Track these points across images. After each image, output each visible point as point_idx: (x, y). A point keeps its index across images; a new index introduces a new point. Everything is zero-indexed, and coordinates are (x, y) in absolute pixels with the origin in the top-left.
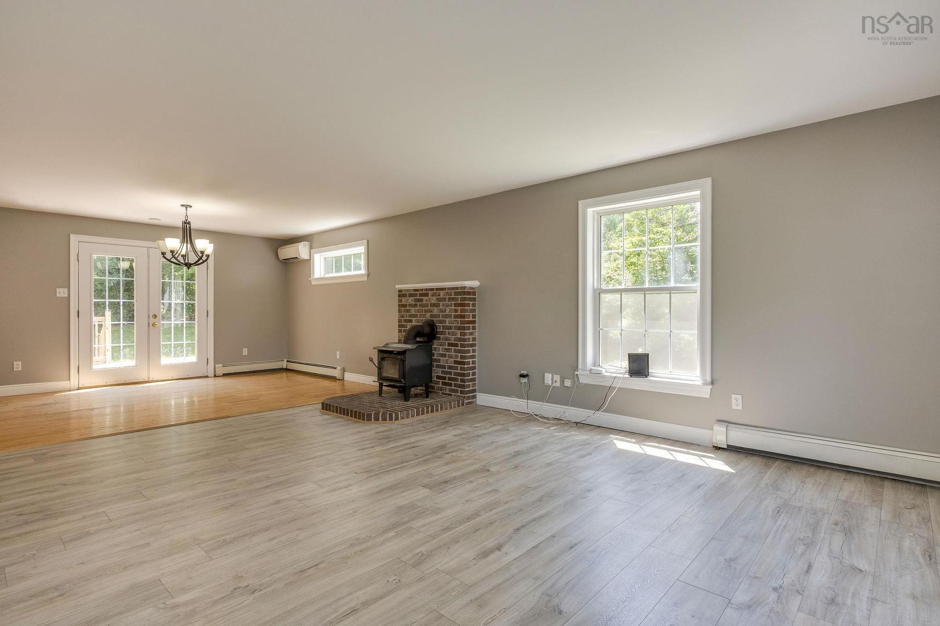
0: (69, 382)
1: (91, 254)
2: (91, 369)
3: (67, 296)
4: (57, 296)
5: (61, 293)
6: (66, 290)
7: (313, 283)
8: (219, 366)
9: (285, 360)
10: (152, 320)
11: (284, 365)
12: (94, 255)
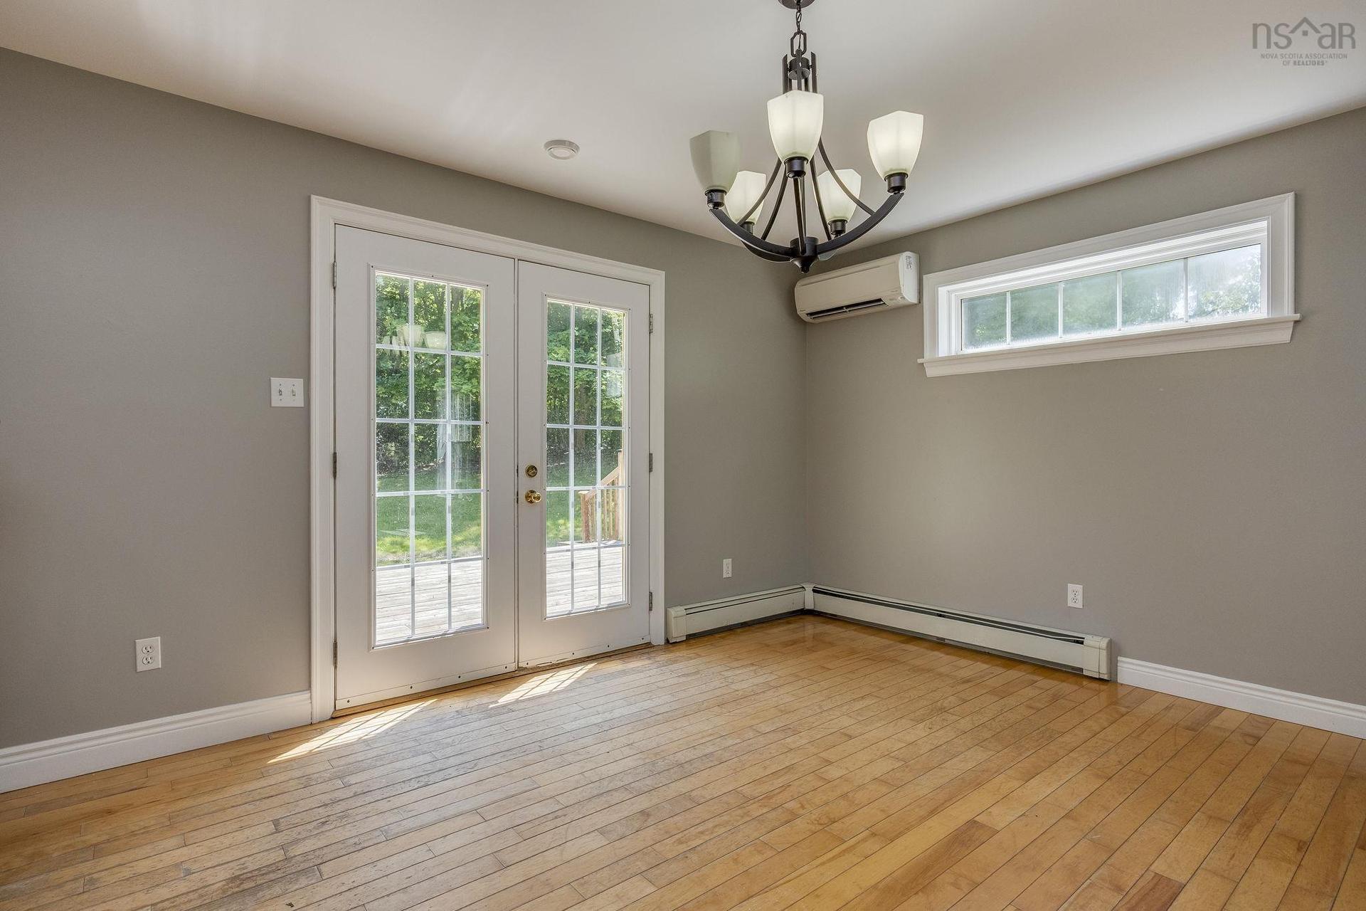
0: (307, 695)
1: (370, 268)
2: (370, 645)
3: (302, 404)
4: (273, 405)
5: (286, 392)
6: (299, 383)
7: (931, 372)
8: (677, 611)
9: (809, 588)
10: (526, 484)
11: (809, 600)
12: (378, 273)
